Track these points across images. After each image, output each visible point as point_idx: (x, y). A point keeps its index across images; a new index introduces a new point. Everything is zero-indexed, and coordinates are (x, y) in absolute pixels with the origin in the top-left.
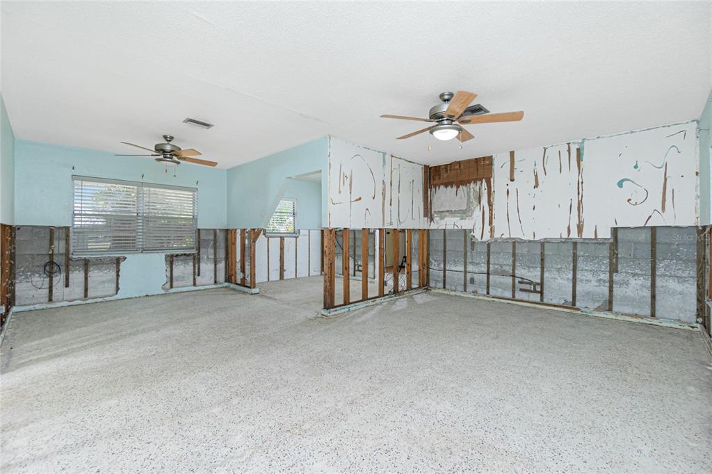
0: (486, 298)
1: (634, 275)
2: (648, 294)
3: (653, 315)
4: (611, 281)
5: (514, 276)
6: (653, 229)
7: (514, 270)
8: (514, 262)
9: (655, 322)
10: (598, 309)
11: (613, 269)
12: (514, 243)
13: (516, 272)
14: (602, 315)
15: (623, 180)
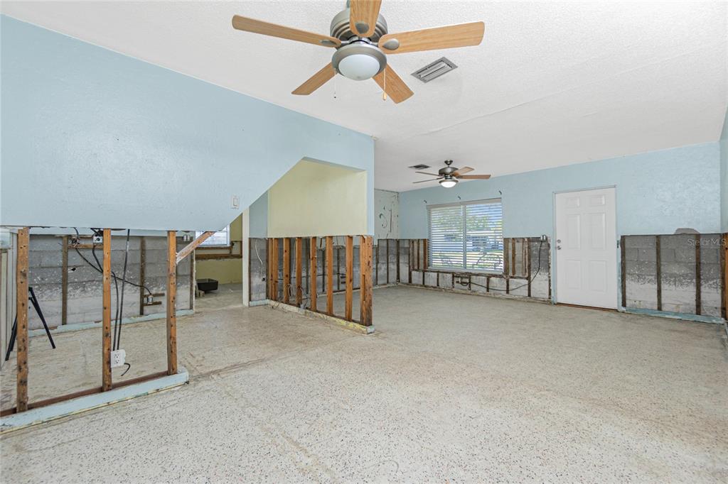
0: (323, 295)
1: (383, 263)
2: (386, 272)
3: (388, 282)
4: (377, 269)
5: (339, 274)
6: (387, 240)
7: (338, 269)
8: (338, 263)
9: (388, 285)
10: (374, 286)
11: (377, 263)
12: (338, 250)
13: (340, 270)
14: (375, 288)
15: (381, 215)
